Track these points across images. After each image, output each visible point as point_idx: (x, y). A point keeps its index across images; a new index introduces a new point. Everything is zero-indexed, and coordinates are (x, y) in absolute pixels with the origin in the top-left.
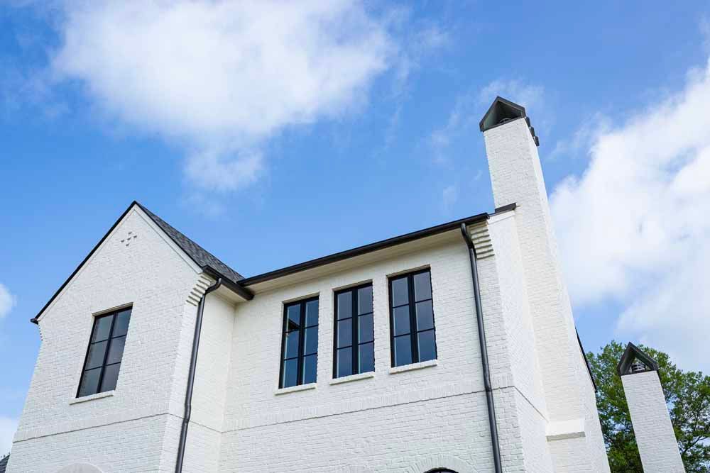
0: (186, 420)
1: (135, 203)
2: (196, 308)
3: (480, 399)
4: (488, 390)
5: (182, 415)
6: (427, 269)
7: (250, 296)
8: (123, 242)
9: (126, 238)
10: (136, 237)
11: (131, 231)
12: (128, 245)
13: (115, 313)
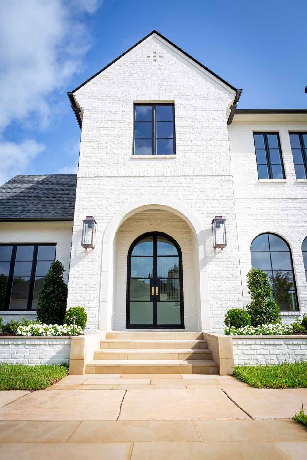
1: (155, 32)
8: (149, 57)
9: (151, 54)
10: (161, 56)
11: (154, 51)
12: (155, 60)
13: (154, 105)
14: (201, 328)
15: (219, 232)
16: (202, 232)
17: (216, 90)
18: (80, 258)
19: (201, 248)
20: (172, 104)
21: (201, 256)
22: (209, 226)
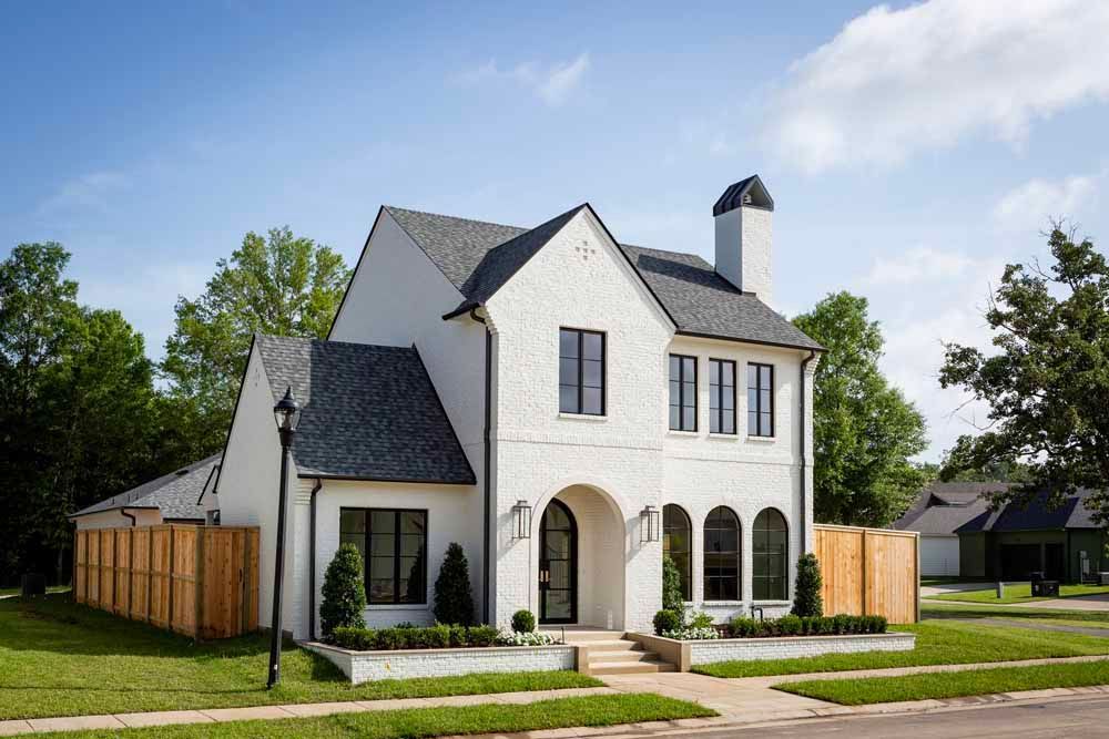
6: (770, 366)
8: (578, 249)
9: (581, 246)
10: (593, 251)
11: (585, 239)
12: (585, 258)
13: (581, 332)
14: (623, 626)
15: (645, 520)
16: (630, 520)
17: (655, 322)
18: (507, 549)
19: (628, 538)
20: (603, 335)
21: (628, 549)
22: (637, 514)
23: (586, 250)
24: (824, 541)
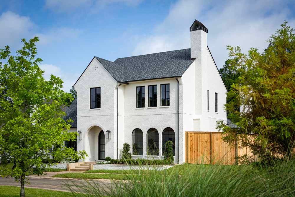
0: (118, 116)
1: (95, 57)
2: (116, 90)
3: (177, 115)
4: (178, 114)
5: (117, 114)
6: (169, 84)
7: (128, 84)
10: (97, 68)
11: (95, 65)
12: (95, 70)
13: (96, 88)
20: (100, 88)
23: (95, 68)
24: (193, 137)
